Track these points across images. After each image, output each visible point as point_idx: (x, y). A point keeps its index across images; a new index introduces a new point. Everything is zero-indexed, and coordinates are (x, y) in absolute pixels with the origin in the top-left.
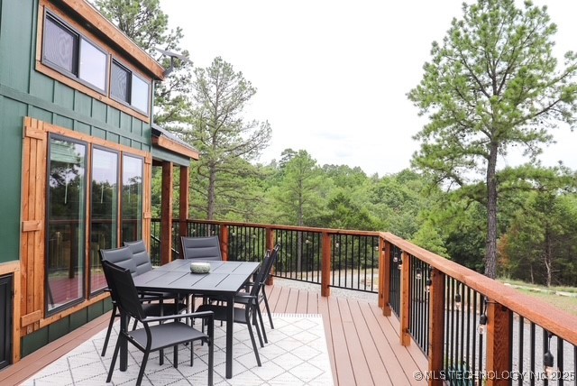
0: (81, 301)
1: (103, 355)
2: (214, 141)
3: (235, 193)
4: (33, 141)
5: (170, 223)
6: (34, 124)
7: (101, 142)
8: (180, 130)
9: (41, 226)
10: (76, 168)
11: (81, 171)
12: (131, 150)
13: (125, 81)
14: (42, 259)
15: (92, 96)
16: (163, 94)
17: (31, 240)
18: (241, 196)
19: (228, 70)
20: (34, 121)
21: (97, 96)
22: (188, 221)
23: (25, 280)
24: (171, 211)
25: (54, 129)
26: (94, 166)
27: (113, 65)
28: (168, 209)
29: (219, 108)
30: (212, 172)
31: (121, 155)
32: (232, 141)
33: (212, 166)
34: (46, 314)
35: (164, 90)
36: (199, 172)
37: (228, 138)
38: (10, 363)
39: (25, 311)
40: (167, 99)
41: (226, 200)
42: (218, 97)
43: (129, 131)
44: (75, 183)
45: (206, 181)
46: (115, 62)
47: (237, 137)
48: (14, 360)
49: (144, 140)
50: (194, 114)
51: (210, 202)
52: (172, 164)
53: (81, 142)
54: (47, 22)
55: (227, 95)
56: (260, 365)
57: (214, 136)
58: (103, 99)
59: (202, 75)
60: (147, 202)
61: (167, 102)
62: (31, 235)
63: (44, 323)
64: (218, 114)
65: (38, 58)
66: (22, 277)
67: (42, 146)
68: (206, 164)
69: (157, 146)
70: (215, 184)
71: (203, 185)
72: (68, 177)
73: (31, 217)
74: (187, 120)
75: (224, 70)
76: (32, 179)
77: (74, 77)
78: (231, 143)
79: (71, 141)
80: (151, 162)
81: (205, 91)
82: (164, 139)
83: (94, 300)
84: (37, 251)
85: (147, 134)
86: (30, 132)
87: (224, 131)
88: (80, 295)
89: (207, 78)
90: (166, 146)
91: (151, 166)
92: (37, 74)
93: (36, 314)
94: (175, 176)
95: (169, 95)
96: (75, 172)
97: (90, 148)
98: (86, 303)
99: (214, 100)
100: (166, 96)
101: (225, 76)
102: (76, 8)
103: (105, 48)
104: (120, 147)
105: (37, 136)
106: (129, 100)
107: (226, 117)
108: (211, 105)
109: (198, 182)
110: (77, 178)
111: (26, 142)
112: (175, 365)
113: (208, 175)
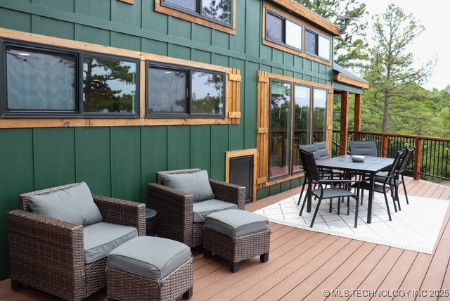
0: (287, 176)
1: (298, 204)
2: (389, 72)
3: (407, 113)
4: (263, 84)
5: (347, 133)
6: (263, 75)
7: (300, 81)
8: (360, 65)
9: (267, 131)
10: (285, 96)
11: (288, 98)
12: (319, 85)
13: (314, 41)
14: (267, 150)
15: (294, 54)
16: (346, 39)
17: (262, 138)
18: (411, 115)
19: (400, 14)
20: (263, 72)
21: (297, 53)
22: (360, 133)
23: (259, 159)
24: (347, 125)
25: (273, 76)
26: (296, 96)
27: (306, 33)
28: (345, 124)
29: (392, 45)
30: (387, 97)
31: (312, 89)
32: (404, 70)
33: (387, 92)
34: (269, 180)
35: (347, 36)
36: (375, 97)
37: (401, 69)
38: (252, 201)
39: (259, 176)
40: (350, 42)
41: (400, 119)
42: (392, 36)
43: (317, 73)
44: (284, 107)
45: (383, 104)
46: (307, 30)
47: (409, 67)
48: (254, 200)
49: (328, 78)
50: (372, 51)
51: (385, 120)
52: (348, 93)
53: (288, 82)
54: (268, 15)
55: (400, 33)
56: (390, 220)
57: (389, 68)
58: (301, 55)
59: (378, 20)
60: (329, 119)
61: (349, 44)
62: (262, 136)
63: (268, 184)
64: (392, 50)
65: (264, 37)
66: (258, 157)
67: (267, 86)
68: (382, 91)
69: (336, 81)
70: (390, 106)
71: (380, 107)
72: (280, 103)
73: (262, 125)
74: (365, 57)
75: (397, 13)
76: (262, 105)
77: (283, 44)
78: (403, 73)
79: (283, 82)
80: (333, 92)
81: (381, 32)
82: (342, 76)
83: (295, 177)
84: (265, 144)
85: (329, 73)
86: (261, 79)
87: (398, 63)
88: (287, 173)
89: (383, 22)
90: (343, 81)
91: (332, 95)
92: (264, 46)
93: (264, 179)
94: (351, 101)
95: (351, 39)
96: (285, 99)
97: (293, 85)
98: (290, 178)
99: (388, 39)
100: (349, 40)
101: (398, 18)
102: (282, 3)
103: (300, 22)
104: (312, 84)
105: (265, 81)
106: (317, 52)
107: (399, 52)
108: (386, 43)
109: (376, 105)
110: (286, 103)
111: (259, 84)
112: (338, 214)
113: (384, 99)
